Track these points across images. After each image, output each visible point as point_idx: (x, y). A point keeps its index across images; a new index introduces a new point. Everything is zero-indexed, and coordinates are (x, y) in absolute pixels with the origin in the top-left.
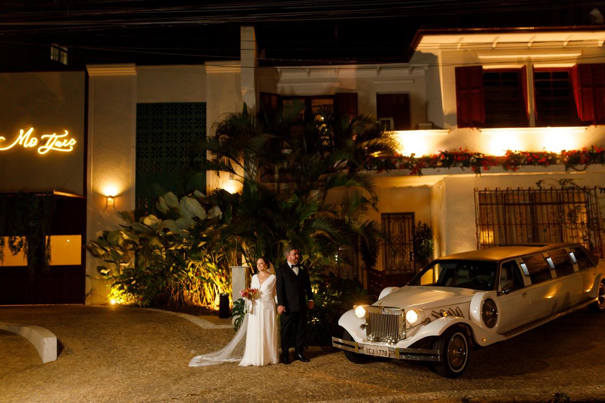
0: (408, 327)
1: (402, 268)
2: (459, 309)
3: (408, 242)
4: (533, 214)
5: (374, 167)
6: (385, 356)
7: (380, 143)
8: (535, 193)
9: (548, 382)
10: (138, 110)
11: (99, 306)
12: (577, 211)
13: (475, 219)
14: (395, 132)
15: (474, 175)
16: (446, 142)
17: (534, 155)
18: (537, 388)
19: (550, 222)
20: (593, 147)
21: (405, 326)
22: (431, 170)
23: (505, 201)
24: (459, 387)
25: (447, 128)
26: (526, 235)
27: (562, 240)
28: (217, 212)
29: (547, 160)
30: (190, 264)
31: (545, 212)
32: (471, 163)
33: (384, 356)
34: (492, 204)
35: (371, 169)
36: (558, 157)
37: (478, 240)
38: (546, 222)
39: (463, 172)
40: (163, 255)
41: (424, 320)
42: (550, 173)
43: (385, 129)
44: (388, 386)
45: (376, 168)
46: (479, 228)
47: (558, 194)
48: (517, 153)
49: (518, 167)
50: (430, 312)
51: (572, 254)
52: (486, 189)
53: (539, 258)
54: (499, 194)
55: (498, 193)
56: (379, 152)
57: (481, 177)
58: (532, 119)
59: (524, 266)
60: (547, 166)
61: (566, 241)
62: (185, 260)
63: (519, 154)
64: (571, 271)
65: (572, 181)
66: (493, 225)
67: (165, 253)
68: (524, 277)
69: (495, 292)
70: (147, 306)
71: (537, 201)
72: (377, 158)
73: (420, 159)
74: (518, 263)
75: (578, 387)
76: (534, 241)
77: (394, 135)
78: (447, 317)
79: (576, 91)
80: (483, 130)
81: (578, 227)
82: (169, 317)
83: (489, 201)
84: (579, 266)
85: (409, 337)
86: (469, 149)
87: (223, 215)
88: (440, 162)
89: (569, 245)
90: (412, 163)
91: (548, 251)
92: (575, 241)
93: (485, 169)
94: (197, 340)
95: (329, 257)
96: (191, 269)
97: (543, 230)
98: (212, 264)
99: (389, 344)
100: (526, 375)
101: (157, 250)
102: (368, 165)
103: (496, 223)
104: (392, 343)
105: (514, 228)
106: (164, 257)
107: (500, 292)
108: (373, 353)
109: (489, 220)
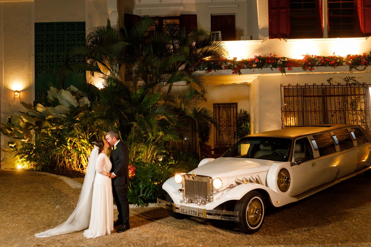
0: (214, 191)
1: (228, 143)
2: (258, 177)
3: (233, 125)
4: (324, 103)
5: (205, 68)
7: (211, 50)
8: (326, 88)
9: (329, 239)
10: (35, 28)
11: (9, 170)
12: (357, 101)
13: (281, 107)
14: (222, 42)
15: (281, 74)
16: (260, 49)
17: (326, 59)
18: (319, 244)
19: (337, 109)
21: (212, 191)
22: (248, 70)
23: (304, 94)
24: (254, 242)
25: (260, 39)
26: (319, 119)
27: (345, 123)
28: (86, 101)
29: (336, 62)
30: (69, 141)
31: (333, 102)
32: (278, 65)
33: (194, 215)
34: (293, 96)
35: (203, 70)
36: (344, 60)
37: (282, 123)
38: (333, 109)
39: (272, 72)
40: (49, 134)
42: (338, 72)
43: (215, 40)
44: (196, 240)
45: (207, 68)
46: (283, 114)
47: (344, 89)
49: (313, 68)
50: (234, 179)
51: (352, 133)
52: (289, 84)
53: (327, 136)
54: (299, 89)
55: (298, 87)
56: (210, 57)
57: (286, 75)
58: (325, 32)
59: (314, 142)
60: (336, 67)
61: (348, 123)
62: (65, 137)
63: (315, 58)
64: (352, 146)
65: (354, 78)
66: (294, 111)
67: (50, 132)
68: (314, 151)
69: (289, 163)
70: (39, 171)
71: (328, 94)
72: (207, 61)
73: (240, 62)
74: (309, 140)
75: (354, 244)
76: (324, 123)
78: (246, 184)
79: (360, 11)
80: (288, 40)
81: (357, 113)
82: (51, 179)
83: (291, 94)
84: (358, 142)
85: (215, 200)
86: (277, 54)
87: (91, 103)
88: (255, 64)
89: (350, 126)
90: (234, 65)
91: (334, 131)
92: (355, 123)
93: (289, 69)
94: (65, 197)
95: (168, 135)
96: (68, 144)
97: (331, 115)
98: (84, 140)
99: (199, 206)
100: (312, 232)
101: (44, 130)
102: (201, 67)
103: (296, 109)
104: (201, 204)
105: (309, 114)
106: (50, 135)
107: (293, 163)
108: (186, 213)
109: (291, 108)
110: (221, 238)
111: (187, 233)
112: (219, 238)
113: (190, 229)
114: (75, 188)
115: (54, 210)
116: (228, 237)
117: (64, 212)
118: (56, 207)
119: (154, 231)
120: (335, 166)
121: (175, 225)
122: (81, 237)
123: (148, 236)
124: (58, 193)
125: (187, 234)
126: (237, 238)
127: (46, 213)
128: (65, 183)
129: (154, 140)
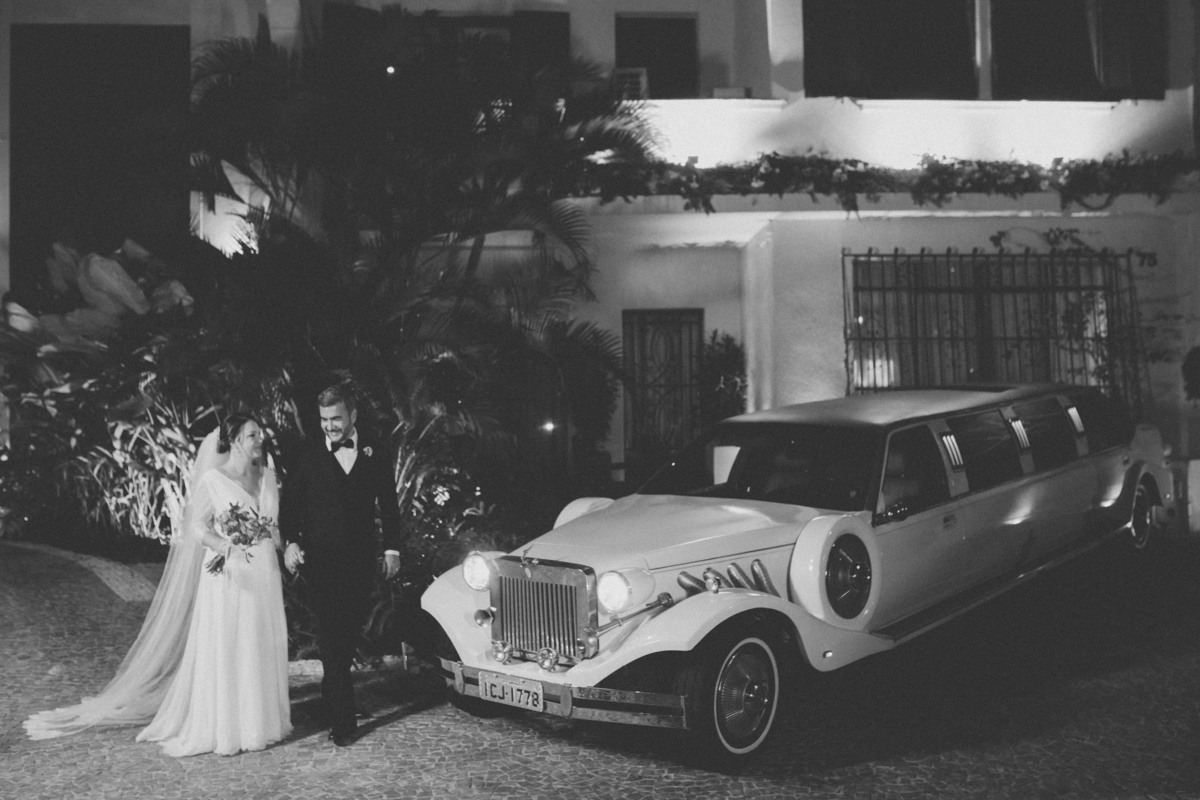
0: (603, 621)
2: (761, 565)
3: (688, 383)
5: (594, 189)
6: (534, 709)
7: (612, 130)
8: (987, 263)
12: (1084, 308)
13: (842, 323)
14: (649, 101)
15: (841, 215)
16: (778, 131)
17: (988, 168)
19: (1022, 335)
20: (1126, 152)
21: (595, 618)
22: (736, 198)
23: (916, 282)
25: (778, 95)
26: (964, 368)
27: (1049, 379)
28: (177, 293)
29: (1019, 180)
30: (118, 433)
31: (1009, 311)
32: (834, 184)
33: (530, 707)
34: (883, 290)
35: (584, 196)
36: (1044, 173)
37: (848, 376)
38: (1011, 333)
39: (815, 205)
40: (50, 409)
41: (654, 599)
42: (1026, 214)
43: (627, 95)
45: (598, 191)
46: (851, 346)
47: (1043, 267)
48: (945, 162)
49: (948, 196)
50: (675, 574)
51: (1073, 412)
52: (870, 250)
53: (991, 421)
54: (902, 264)
55: (900, 260)
56: (609, 152)
57: (860, 220)
58: (985, 83)
59: (950, 441)
60: (1018, 196)
61: (1058, 379)
62: (108, 421)
63: (953, 165)
64: (1072, 455)
65: (1075, 235)
66: (886, 339)
67: (52, 403)
68: (950, 472)
69: (867, 515)
70: (15, 537)
71: (992, 283)
72: (602, 165)
73: (709, 173)
74: (936, 434)
77: (647, 110)
78: (717, 592)
80: (867, 103)
81: (1086, 346)
83: (876, 283)
84: (1090, 441)
85: (604, 651)
86: (831, 149)
87: (196, 302)
88: (757, 179)
89: (1065, 390)
90: (690, 179)
91: (1016, 404)
92: (1078, 380)
93: (869, 199)
94: (87, 634)
95: (462, 416)
96: (117, 444)
97: (1003, 352)
98: (173, 430)
99: (546, 671)
100: (942, 758)
101: (30, 394)
102: (579, 184)
103: (892, 332)
104: (557, 667)
105: (936, 349)
106: (54, 411)
107: (880, 515)
108: (500, 698)
109: (876, 328)
110: (625, 790)
111: (504, 769)
112: (616, 787)
113: (517, 755)
114: (130, 599)
115: (38, 682)
116: (652, 783)
117: (74, 688)
118: (51, 672)
119: (388, 764)
120: (1016, 521)
121: (467, 737)
122: (114, 788)
123: (362, 783)
124: (65, 618)
125: (506, 774)
126: (681, 789)
127: (6, 695)
128: (98, 581)
129: (415, 433)
